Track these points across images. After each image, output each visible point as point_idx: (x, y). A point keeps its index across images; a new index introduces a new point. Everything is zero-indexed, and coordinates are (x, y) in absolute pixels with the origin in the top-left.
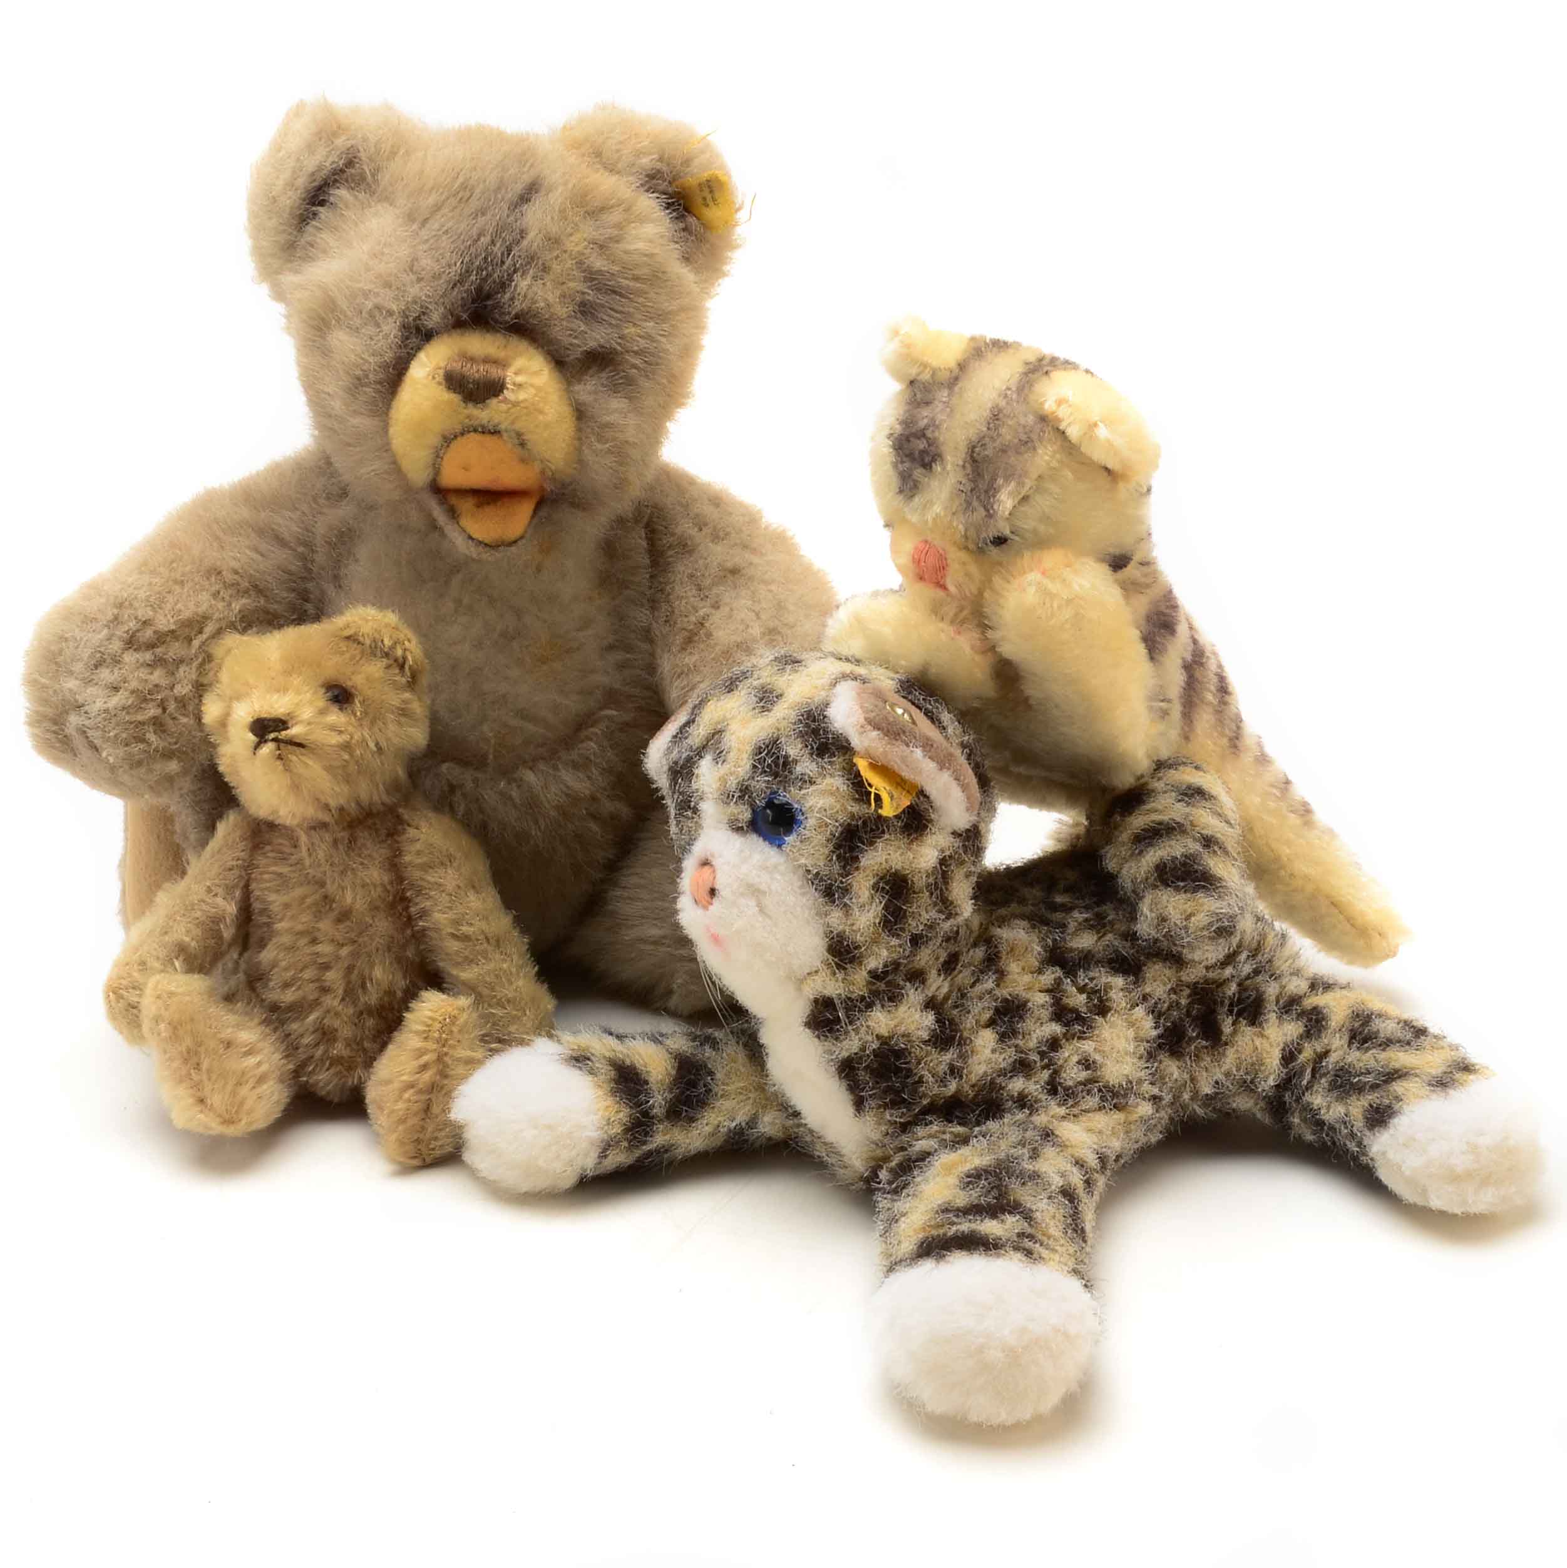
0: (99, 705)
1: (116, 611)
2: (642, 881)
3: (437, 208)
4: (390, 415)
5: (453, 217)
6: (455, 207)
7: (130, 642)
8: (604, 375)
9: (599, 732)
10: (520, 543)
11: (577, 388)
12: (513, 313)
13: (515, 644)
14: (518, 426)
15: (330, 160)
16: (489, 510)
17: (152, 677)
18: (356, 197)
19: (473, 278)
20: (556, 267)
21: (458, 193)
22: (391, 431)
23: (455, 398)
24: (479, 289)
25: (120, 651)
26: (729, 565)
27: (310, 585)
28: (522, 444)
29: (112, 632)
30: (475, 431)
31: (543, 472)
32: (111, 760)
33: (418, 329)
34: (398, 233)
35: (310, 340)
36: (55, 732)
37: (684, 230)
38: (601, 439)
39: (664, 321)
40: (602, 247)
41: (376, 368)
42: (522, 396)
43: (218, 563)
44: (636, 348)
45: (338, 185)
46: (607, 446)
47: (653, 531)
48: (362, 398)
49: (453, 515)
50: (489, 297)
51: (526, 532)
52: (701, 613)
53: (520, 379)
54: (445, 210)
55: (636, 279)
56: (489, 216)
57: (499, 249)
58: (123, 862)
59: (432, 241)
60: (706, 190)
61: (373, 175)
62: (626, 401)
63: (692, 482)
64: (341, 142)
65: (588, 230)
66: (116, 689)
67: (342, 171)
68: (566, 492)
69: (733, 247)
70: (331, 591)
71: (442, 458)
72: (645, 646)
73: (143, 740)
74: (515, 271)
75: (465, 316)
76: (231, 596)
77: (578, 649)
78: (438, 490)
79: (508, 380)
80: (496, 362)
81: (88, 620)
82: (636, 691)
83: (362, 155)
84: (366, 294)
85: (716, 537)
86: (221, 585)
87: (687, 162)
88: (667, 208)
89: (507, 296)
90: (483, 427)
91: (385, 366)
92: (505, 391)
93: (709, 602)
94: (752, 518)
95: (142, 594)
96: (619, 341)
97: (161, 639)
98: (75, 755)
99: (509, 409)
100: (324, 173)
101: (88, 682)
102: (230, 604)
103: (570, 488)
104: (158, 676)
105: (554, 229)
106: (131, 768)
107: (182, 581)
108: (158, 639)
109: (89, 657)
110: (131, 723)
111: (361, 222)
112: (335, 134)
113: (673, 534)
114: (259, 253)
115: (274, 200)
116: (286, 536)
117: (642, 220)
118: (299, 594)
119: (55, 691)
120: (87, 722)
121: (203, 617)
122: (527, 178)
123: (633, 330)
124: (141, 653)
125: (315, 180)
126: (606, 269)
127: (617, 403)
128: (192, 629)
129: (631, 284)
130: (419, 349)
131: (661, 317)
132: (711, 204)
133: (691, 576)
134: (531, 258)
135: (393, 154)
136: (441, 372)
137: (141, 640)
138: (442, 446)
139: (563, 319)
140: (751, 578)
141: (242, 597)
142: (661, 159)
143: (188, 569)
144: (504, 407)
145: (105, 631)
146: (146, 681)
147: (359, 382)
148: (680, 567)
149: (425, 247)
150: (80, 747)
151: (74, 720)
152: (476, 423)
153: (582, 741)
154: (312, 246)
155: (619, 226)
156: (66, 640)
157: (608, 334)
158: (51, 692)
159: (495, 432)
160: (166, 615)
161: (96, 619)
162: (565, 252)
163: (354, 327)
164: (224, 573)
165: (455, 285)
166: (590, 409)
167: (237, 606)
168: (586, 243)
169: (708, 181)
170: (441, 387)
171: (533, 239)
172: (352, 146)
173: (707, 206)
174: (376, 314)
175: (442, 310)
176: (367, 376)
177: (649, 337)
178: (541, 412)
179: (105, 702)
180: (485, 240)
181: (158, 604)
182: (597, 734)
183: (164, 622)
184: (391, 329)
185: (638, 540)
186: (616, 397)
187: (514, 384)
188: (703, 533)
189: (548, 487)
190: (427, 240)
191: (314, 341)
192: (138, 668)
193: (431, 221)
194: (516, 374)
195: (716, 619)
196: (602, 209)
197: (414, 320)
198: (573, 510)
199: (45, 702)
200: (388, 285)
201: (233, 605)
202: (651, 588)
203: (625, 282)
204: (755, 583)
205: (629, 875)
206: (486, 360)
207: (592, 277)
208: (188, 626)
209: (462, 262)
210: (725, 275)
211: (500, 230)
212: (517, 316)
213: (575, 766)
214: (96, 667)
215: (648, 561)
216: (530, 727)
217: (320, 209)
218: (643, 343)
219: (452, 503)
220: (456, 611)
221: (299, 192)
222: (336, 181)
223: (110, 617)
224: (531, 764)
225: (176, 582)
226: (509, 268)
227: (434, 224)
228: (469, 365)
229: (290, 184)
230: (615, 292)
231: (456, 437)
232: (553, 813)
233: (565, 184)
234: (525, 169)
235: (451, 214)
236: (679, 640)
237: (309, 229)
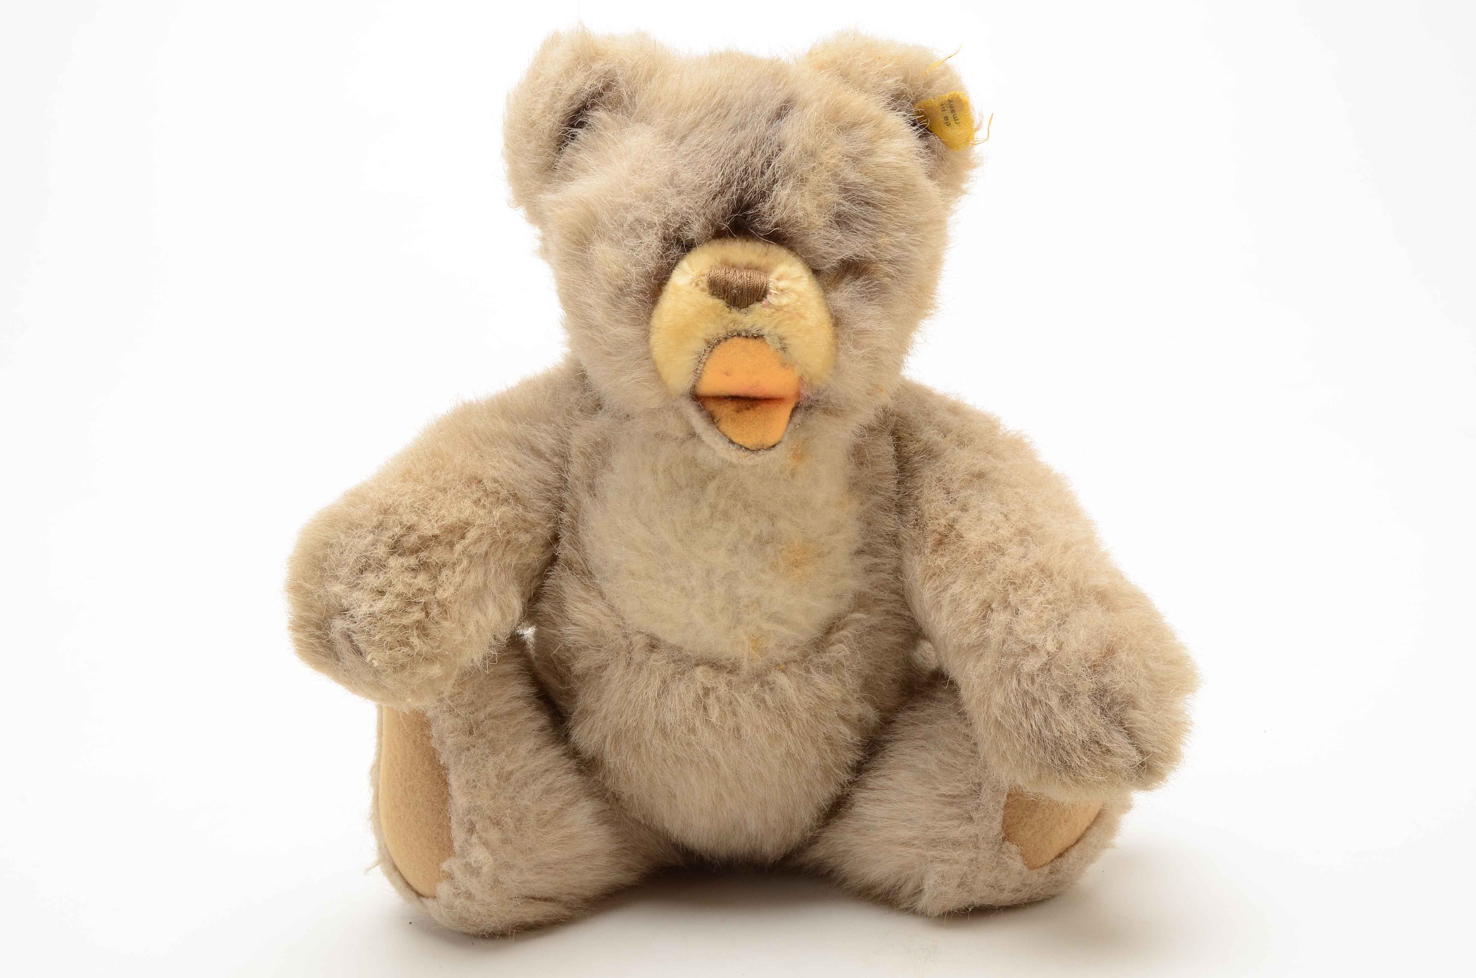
0: (365, 609)
1: (381, 518)
2: (890, 783)
3: (695, 125)
4: (652, 324)
5: (711, 133)
6: (714, 124)
7: (395, 548)
8: (858, 283)
9: (849, 635)
10: (778, 447)
11: (833, 295)
12: (774, 221)
13: (769, 549)
14: (781, 331)
15: (589, 83)
16: (750, 415)
17: (416, 581)
18: (614, 119)
19: (734, 188)
20: (813, 179)
21: (715, 110)
22: (653, 339)
23: (720, 303)
24: (740, 200)
25: (385, 556)
26: (976, 469)
27: (565, 495)
28: (784, 349)
29: (376, 537)
30: (739, 335)
31: (801, 379)
32: (376, 663)
33: (679, 241)
34: (657, 150)
35: (569, 254)
36: (318, 637)
37: (927, 147)
38: (856, 345)
39: (915, 230)
40: (855, 160)
41: (639, 278)
42: (785, 301)
43: (480, 472)
44: (889, 257)
45: (597, 107)
46: (863, 351)
47: (899, 439)
48: (624, 308)
49: (713, 420)
50: (749, 206)
51: (783, 437)
52: (951, 515)
53: (782, 284)
54: (703, 127)
55: (887, 191)
56: (748, 130)
57: (759, 161)
58: (376, 767)
59: (690, 157)
60: (948, 110)
61: (630, 98)
62: (880, 308)
63: (929, 393)
64: (598, 66)
65: (842, 145)
66: (382, 593)
67: (601, 95)
68: (821, 398)
69: (970, 165)
70: (586, 500)
71: (704, 363)
72: (893, 550)
73: (405, 643)
74: (775, 182)
75: (725, 226)
76: (491, 503)
77: (829, 553)
78: (698, 398)
79: (771, 285)
80: (757, 269)
81: (353, 526)
82: (885, 595)
83: (620, 79)
84: (627, 208)
85: (961, 444)
86: (482, 493)
87: (928, 84)
88: (914, 125)
89: (768, 205)
90: (747, 331)
91: (647, 276)
92: (768, 296)
93: (958, 505)
94: (991, 425)
95: (407, 500)
96: (873, 250)
97: (426, 543)
98: (338, 660)
99: (773, 313)
100: (583, 96)
101: (354, 586)
102: (490, 512)
103: (826, 394)
104: (422, 580)
105: (810, 142)
106: (394, 672)
107: (445, 489)
108: (421, 544)
109: (356, 561)
110: (396, 627)
111: (620, 141)
112: (593, 59)
113: (919, 441)
114: (516, 178)
115: (533, 124)
116: (542, 447)
117: (891, 135)
118: (554, 503)
119: (319, 596)
120: (352, 626)
121: (465, 523)
122: (781, 96)
123: (888, 239)
124: (405, 558)
125: (573, 104)
126: (860, 180)
127: (872, 311)
128: (455, 535)
129: (883, 195)
130: (678, 260)
131: (915, 227)
132: (953, 123)
133: (940, 480)
134: (790, 170)
135: (649, 77)
136: (705, 279)
137: (405, 545)
138: (705, 351)
139: (821, 229)
140: (996, 482)
141: (502, 504)
142: (905, 81)
143: (450, 476)
144: (768, 311)
145: (370, 537)
146: (410, 585)
147: (621, 291)
148: (927, 472)
149: (685, 162)
150: (344, 651)
151: (339, 624)
152: (740, 327)
153: (833, 644)
154: (571, 166)
155: (870, 140)
156: (331, 546)
157: (862, 244)
158: (316, 597)
159: (758, 337)
160: (430, 521)
161: (361, 525)
162: (821, 164)
163: (615, 239)
164: (485, 481)
165: (716, 195)
166: (847, 316)
167: (497, 513)
168: (840, 156)
169: (950, 101)
170: (704, 293)
171: (791, 151)
172: (609, 70)
173: (949, 125)
174: (640, 224)
175: (703, 220)
176: (629, 286)
177: (901, 246)
178: (802, 317)
179: (371, 606)
180: (744, 153)
181: (422, 510)
182: (847, 637)
183: (428, 528)
184: (652, 241)
185: (886, 447)
186: (870, 305)
187: (777, 289)
188: (948, 438)
189: (806, 392)
190: (686, 155)
191: (574, 255)
192: (403, 572)
193: (689, 138)
194: (778, 279)
195: (965, 521)
196: (854, 125)
197: (675, 232)
198: (827, 417)
199: (310, 607)
200: (648, 198)
201: (494, 513)
202: (898, 493)
203: (878, 194)
204: (1001, 486)
205: (876, 777)
206: (748, 267)
207: (846, 189)
208: (451, 531)
209: (723, 174)
210: (964, 192)
211: (759, 142)
212: (777, 225)
213: (827, 669)
214: (361, 572)
215: (894, 467)
216: (784, 630)
217: (579, 130)
218: (896, 252)
219: (711, 409)
220: (712, 516)
221: (558, 115)
222: (593, 104)
223: (375, 522)
224: (783, 666)
225: (438, 489)
226: (769, 178)
227: (693, 141)
228: (732, 272)
229: (550, 108)
230: (868, 203)
231: (719, 342)
232: (805, 716)
233: (820, 99)
234: (780, 87)
235: (709, 130)
236: (931, 540)
237: (568, 150)
